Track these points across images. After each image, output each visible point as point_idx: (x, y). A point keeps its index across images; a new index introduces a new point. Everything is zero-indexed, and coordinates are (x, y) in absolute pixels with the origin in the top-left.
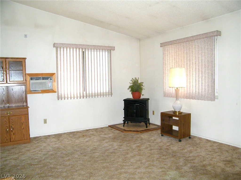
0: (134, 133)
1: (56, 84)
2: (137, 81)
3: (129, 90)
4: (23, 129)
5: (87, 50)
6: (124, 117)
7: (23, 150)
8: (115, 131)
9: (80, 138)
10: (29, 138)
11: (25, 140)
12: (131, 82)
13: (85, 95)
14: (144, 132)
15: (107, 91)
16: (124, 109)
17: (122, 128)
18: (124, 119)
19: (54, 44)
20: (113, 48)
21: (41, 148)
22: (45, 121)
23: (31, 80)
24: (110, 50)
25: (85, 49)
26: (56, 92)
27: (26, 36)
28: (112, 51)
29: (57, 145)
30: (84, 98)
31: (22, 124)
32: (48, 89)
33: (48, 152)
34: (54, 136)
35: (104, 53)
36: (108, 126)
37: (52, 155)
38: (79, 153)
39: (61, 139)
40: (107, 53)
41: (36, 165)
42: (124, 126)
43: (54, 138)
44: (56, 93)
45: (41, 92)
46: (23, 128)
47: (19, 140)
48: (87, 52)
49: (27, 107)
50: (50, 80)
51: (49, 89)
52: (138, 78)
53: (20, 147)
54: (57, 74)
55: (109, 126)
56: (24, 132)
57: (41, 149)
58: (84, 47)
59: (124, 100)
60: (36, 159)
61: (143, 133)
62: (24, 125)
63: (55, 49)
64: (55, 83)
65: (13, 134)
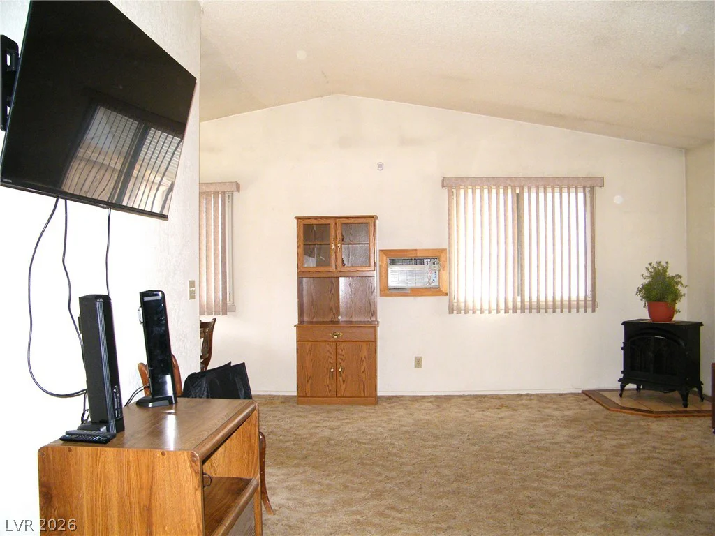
0: (637, 414)
1: (445, 275)
2: (665, 269)
3: (639, 296)
4: (363, 372)
5: (526, 190)
6: (622, 369)
7: (355, 416)
8: (590, 404)
9: (490, 410)
10: (374, 396)
11: (365, 397)
12: (646, 274)
13: (519, 304)
14: (669, 417)
15: (582, 297)
16: (622, 348)
17: (616, 399)
18: (622, 376)
19: (443, 180)
20: (600, 182)
21: (392, 417)
22: (418, 363)
23: (391, 264)
24: (592, 188)
25: (522, 188)
26: (447, 294)
27: (380, 166)
28: (597, 189)
29: (428, 417)
30: (516, 312)
31: (362, 361)
32: (427, 286)
33: (402, 426)
34: (433, 399)
35: (573, 195)
36: (580, 392)
37: (406, 432)
38: (465, 438)
39: (445, 405)
40: (581, 195)
41: (365, 444)
42: (621, 395)
43: (431, 402)
44: (446, 298)
45: (409, 292)
46: (363, 370)
47: (354, 395)
48: (526, 195)
49: (373, 326)
50: (433, 266)
51: (429, 287)
52: (667, 263)
53: (351, 409)
54: (449, 251)
55: (584, 393)
56: (364, 380)
57: (391, 419)
58: (517, 183)
59: (624, 323)
60: (370, 434)
61: (663, 419)
62: (365, 364)
63: (445, 191)
64: (444, 272)
65: (341, 381)
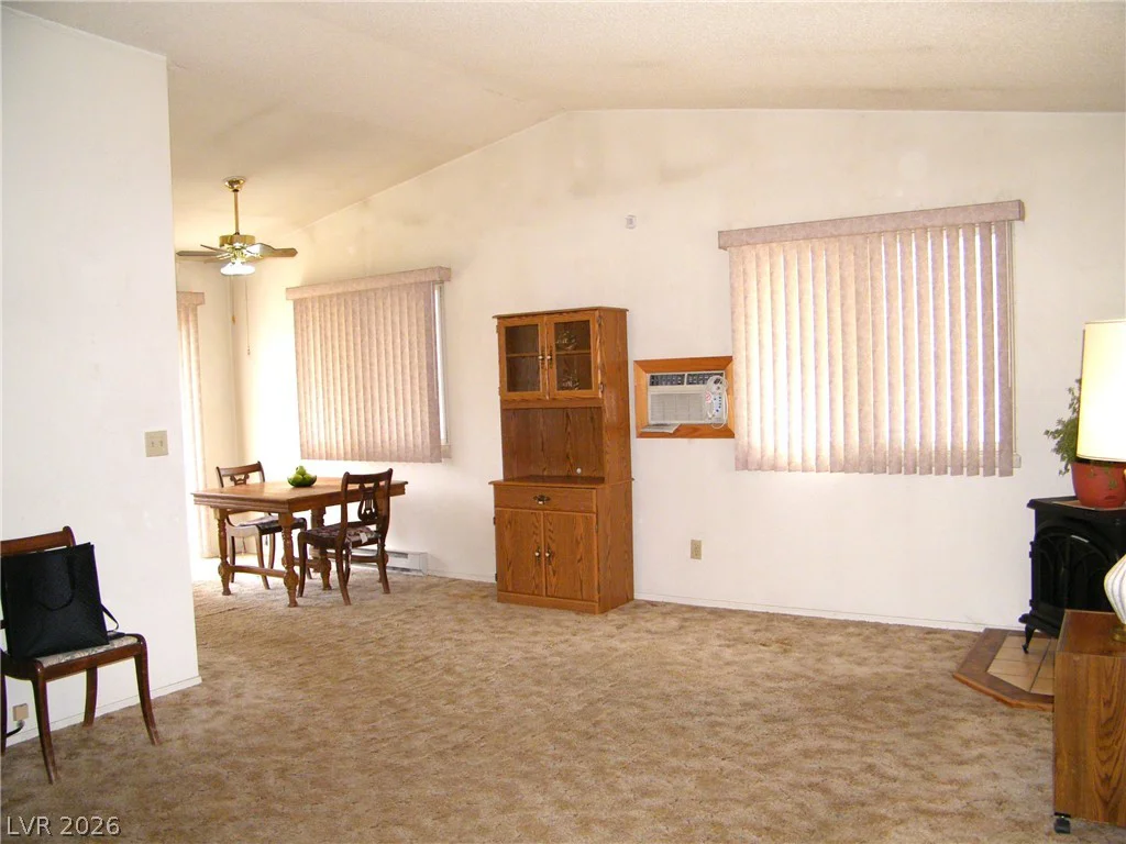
0: (987, 694)
4: (579, 561)
10: (595, 599)
19: (720, 235)
22: (696, 551)
23: (652, 384)
26: (735, 435)
27: (630, 221)
31: (578, 543)
32: (707, 421)
36: (981, 631)
42: (1026, 649)
46: (578, 557)
47: (568, 596)
50: (715, 386)
51: (709, 422)
56: (581, 573)
61: (1025, 712)
62: (581, 547)
65: (551, 573)
